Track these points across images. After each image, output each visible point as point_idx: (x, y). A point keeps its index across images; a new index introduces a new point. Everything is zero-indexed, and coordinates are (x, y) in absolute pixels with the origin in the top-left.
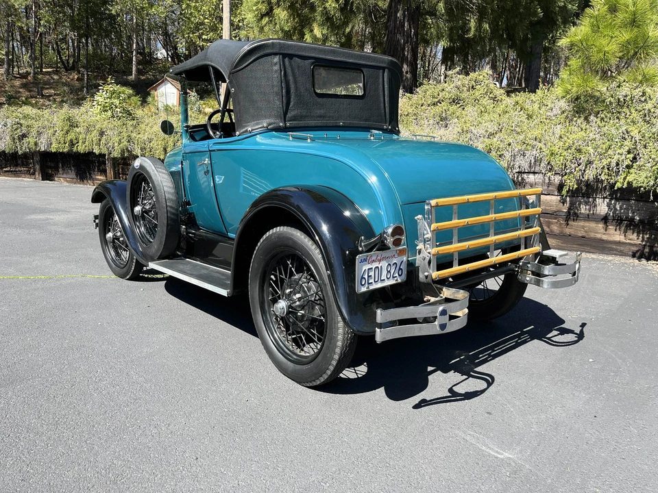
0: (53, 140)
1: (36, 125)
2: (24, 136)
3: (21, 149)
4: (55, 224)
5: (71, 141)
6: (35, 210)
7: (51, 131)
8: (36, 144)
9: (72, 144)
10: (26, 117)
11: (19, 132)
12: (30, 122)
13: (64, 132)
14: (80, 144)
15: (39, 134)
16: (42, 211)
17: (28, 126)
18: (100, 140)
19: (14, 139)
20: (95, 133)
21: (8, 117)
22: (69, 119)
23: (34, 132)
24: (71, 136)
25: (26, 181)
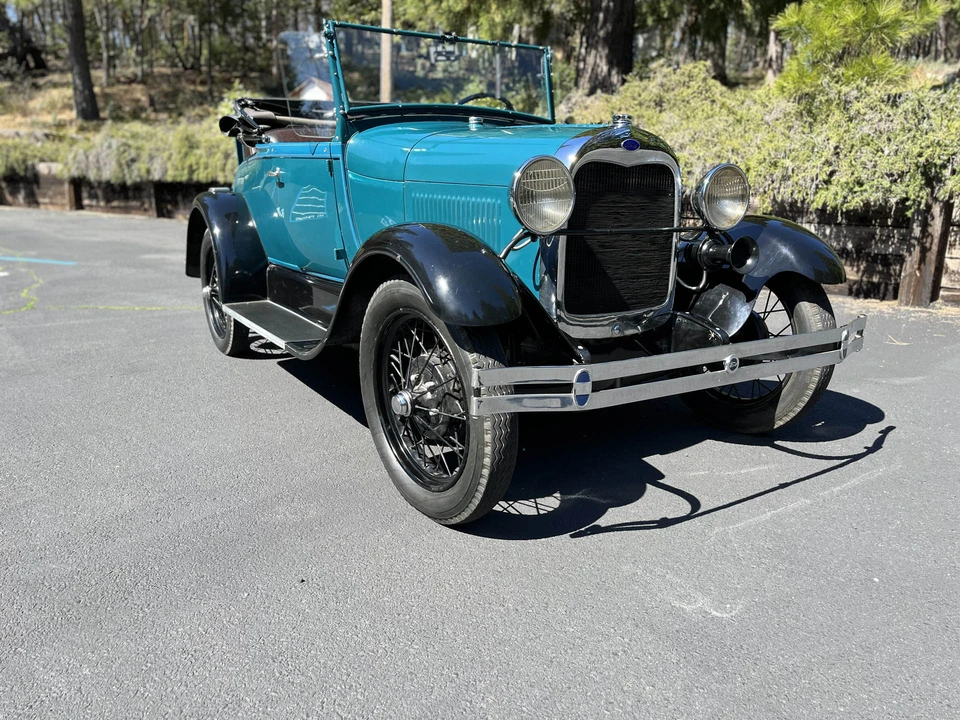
0: (169, 165)
1: (148, 146)
2: (133, 161)
3: (130, 177)
4: (173, 264)
5: (191, 166)
6: (150, 250)
7: (166, 155)
8: (148, 171)
9: (192, 171)
10: (134, 136)
11: (127, 156)
12: (140, 143)
13: (182, 155)
14: (201, 170)
15: (151, 158)
16: (158, 251)
17: (138, 148)
18: (225, 165)
19: (120, 165)
20: (219, 155)
21: (112, 137)
22: (187, 138)
23: (145, 156)
24: (191, 160)
25: (137, 219)
